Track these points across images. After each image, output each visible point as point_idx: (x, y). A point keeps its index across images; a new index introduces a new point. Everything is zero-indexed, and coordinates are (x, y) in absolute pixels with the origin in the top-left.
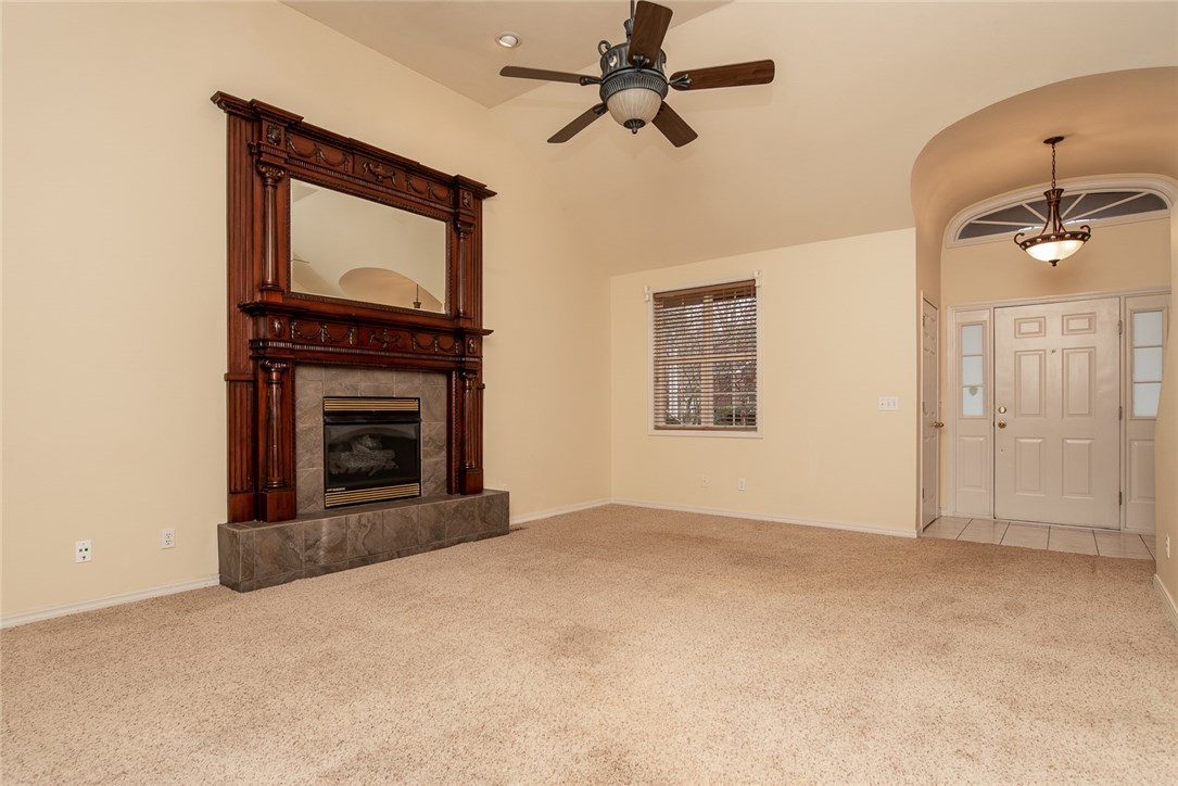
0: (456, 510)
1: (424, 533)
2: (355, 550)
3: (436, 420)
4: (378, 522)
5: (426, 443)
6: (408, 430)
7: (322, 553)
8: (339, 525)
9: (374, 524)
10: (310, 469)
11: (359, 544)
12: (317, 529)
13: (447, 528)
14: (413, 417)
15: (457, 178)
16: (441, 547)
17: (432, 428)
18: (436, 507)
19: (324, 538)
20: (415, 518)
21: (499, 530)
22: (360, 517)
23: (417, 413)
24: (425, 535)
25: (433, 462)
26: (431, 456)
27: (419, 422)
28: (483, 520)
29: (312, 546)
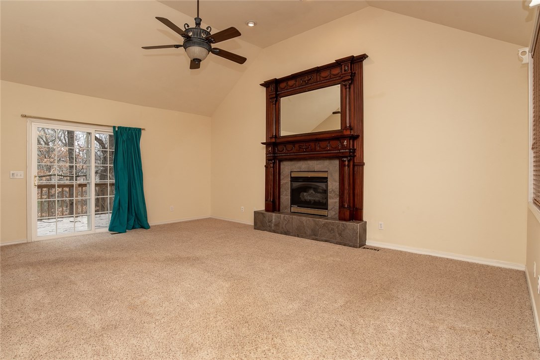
0: (324, 225)
1: (308, 230)
2: (282, 228)
3: (336, 182)
4: (291, 220)
5: (331, 192)
6: (323, 185)
7: (273, 225)
8: (278, 217)
9: (289, 220)
10: (286, 197)
11: (284, 226)
12: (272, 216)
13: (320, 232)
14: (324, 180)
15: (337, 61)
16: (316, 240)
17: (333, 185)
18: (314, 221)
19: (273, 220)
20: (304, 222)
21: (351, 244)
22: (284, 216)
23: (327, 178)
24: (309, 232)
25: (333, 201)
26: (333, 198)
27: (327, 182)
28: (340, 235)
29: (270, 221)
